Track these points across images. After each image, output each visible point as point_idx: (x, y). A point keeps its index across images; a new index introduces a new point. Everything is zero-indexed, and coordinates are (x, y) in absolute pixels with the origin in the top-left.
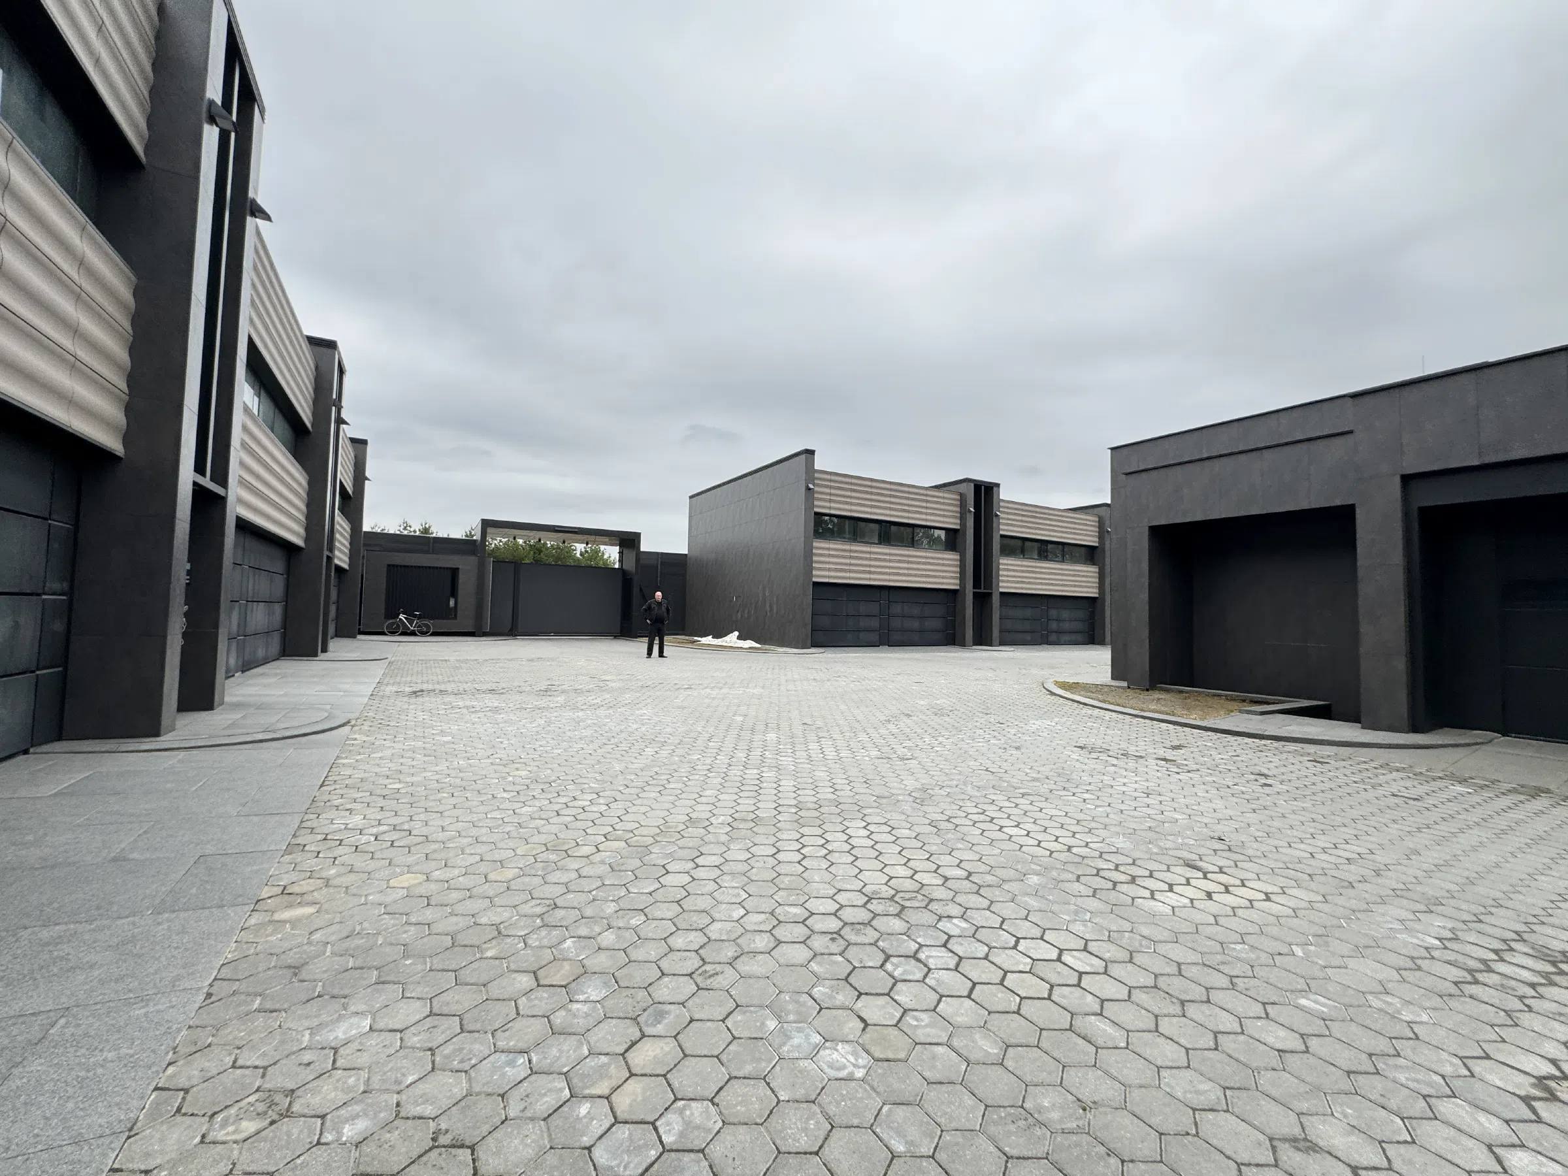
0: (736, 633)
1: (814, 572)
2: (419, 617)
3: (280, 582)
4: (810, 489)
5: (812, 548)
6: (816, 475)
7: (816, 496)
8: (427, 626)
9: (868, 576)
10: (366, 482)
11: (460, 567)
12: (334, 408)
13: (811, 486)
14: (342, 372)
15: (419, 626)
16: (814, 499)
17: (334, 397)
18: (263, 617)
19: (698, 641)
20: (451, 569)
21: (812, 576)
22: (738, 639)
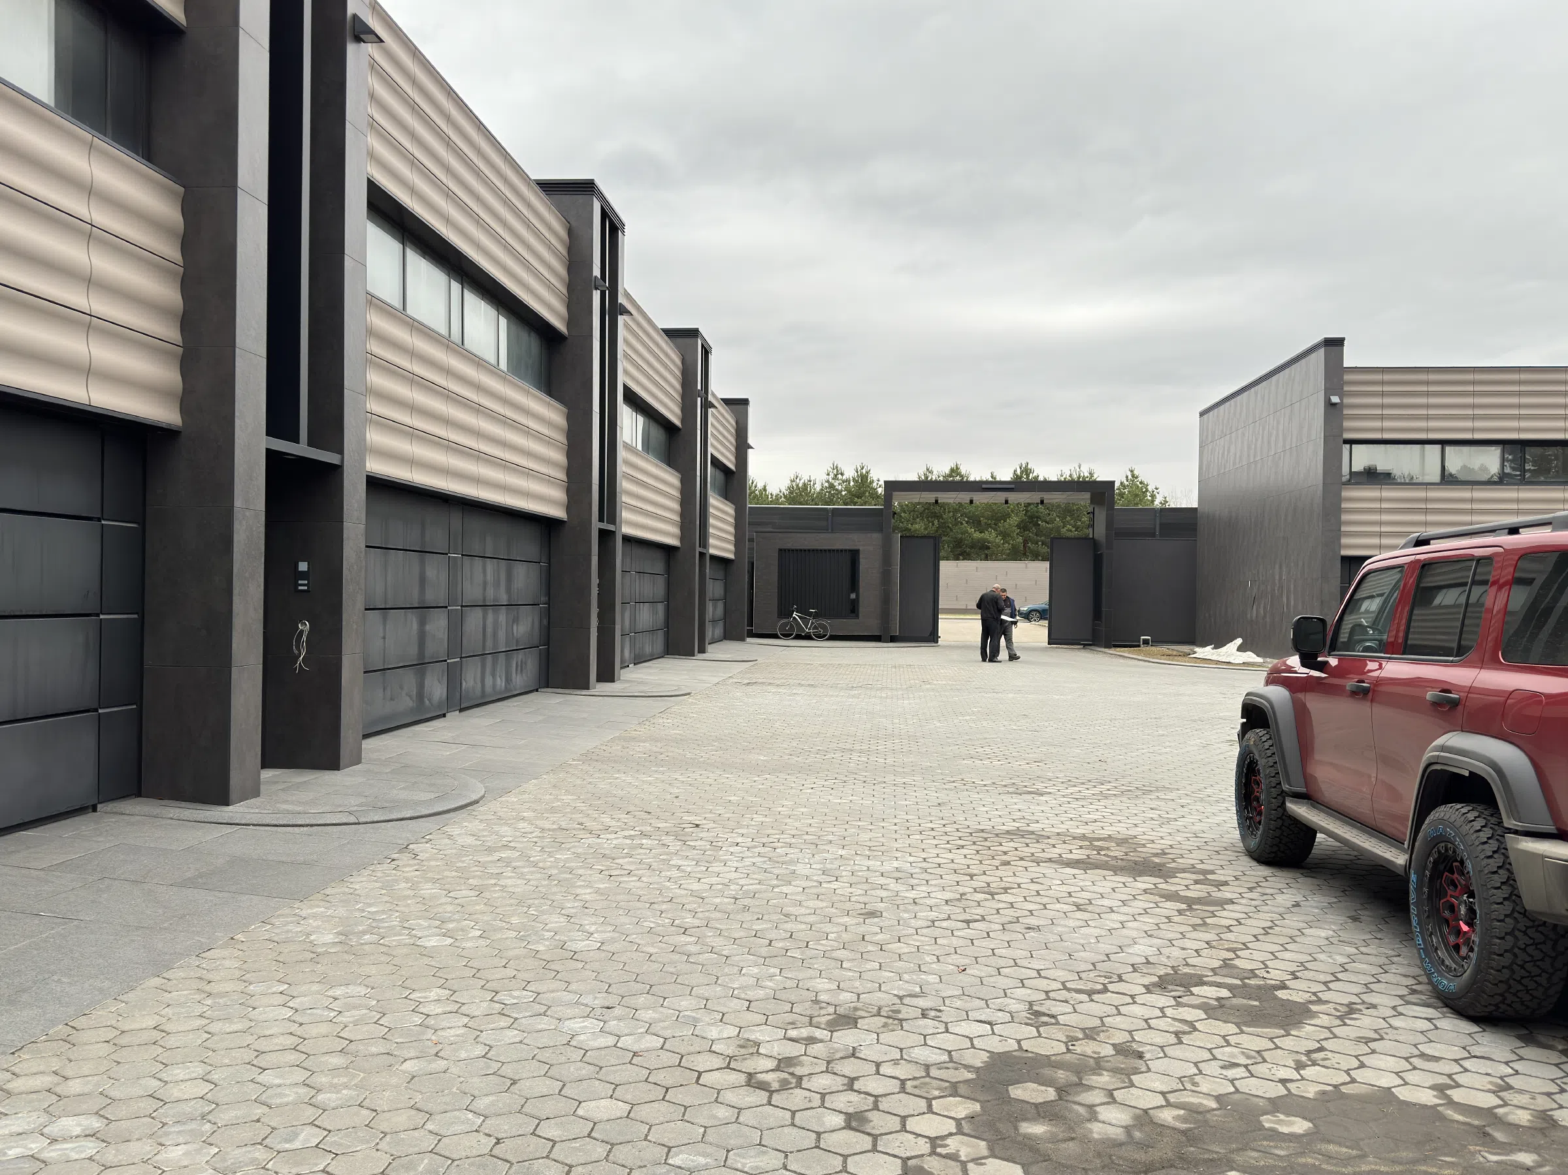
0: (1239, 641)
1: (1344, 541)
2: (816, 616)
3: (661, 582)
4: (1334, 404)
5: (1340, 500)
6: (1347, 377)
7: (1345, 412)
8: (824, 627)
10: (750, 451)
11: (861, 548)
12: (699, 399)
13: (1335, 399)
14: (706, 352)
15: (815, 628)
16: (1342, 417)
17: (699, 388)
18: (649, 616)
19: (1195, 653)
20: (850, 551)
21: (1340, 546)
22: (1240, 649)
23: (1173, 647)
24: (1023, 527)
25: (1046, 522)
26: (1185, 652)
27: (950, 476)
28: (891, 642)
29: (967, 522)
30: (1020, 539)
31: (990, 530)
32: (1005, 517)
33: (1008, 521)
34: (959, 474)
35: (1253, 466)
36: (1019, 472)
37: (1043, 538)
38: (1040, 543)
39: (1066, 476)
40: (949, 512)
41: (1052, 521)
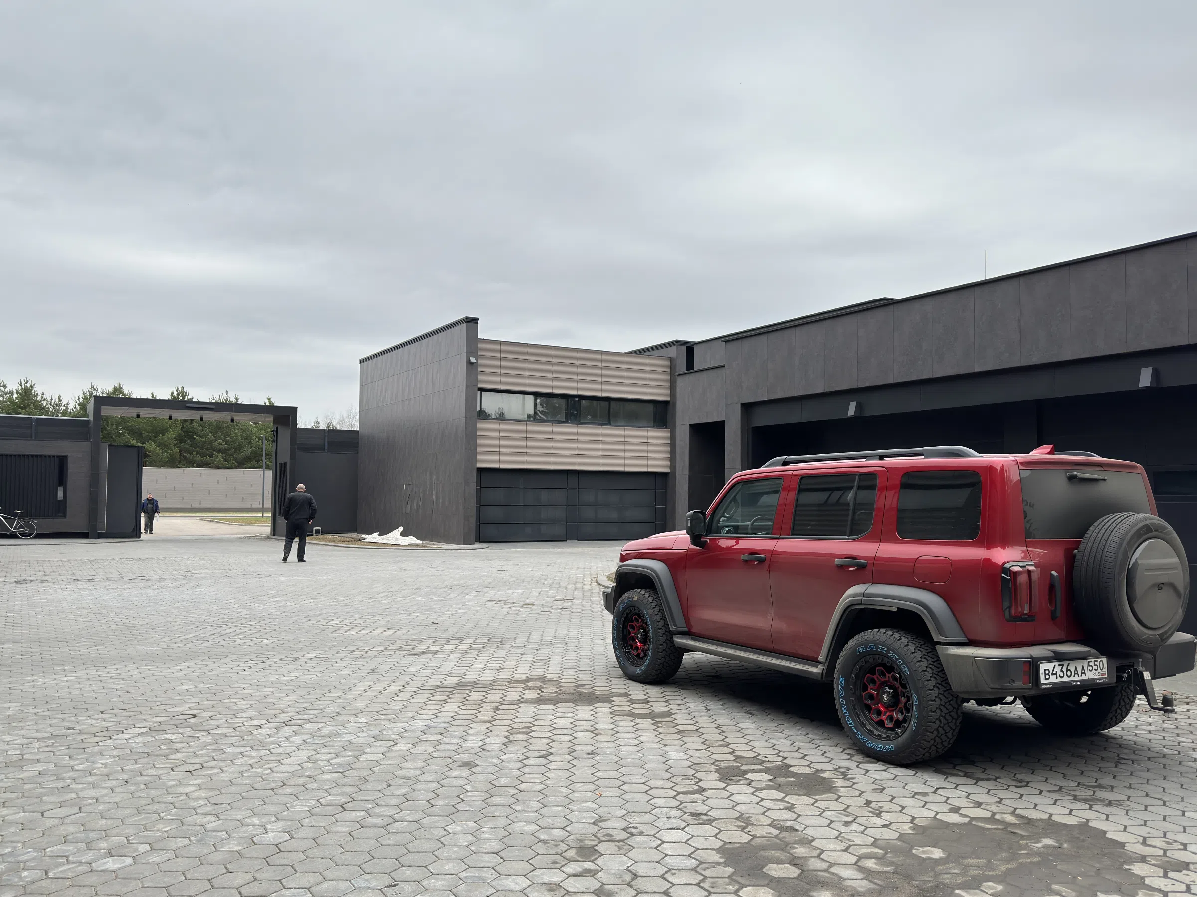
0: (401, 529)
1: (479, 457)
2: (21, 516)
4: (472, 363)
5: (476, 429)
6: (480, 346)
7: (479, 369)
8: (30, 527)
9: (549, 460)
11: (69, 455)
13: (473, 360)
15: (21, 527)
16: (477, 373)
19: (364, 539)
20: (58, 457)
21: (476, 461)
22: (402, 534)
23: (343, 535)
24: (180, 439)
25: (200, 436)
26: (355, 538)
27: (114, 393)
28: (98, 538)
29: (129, 433)
30: (177, 450)
31: (150, 441)
32: (164, 431)
33: (166, 434)
34: (121, 392)
35: (407, 402)
36: (175, 394)
37: (198, 449)
38: (194, 453)
39: (217, 399)
40: (112, 425)
41: (206, 436)
